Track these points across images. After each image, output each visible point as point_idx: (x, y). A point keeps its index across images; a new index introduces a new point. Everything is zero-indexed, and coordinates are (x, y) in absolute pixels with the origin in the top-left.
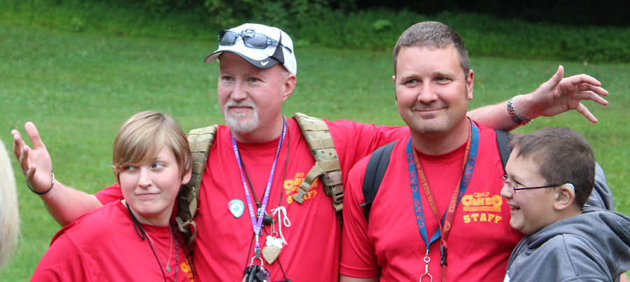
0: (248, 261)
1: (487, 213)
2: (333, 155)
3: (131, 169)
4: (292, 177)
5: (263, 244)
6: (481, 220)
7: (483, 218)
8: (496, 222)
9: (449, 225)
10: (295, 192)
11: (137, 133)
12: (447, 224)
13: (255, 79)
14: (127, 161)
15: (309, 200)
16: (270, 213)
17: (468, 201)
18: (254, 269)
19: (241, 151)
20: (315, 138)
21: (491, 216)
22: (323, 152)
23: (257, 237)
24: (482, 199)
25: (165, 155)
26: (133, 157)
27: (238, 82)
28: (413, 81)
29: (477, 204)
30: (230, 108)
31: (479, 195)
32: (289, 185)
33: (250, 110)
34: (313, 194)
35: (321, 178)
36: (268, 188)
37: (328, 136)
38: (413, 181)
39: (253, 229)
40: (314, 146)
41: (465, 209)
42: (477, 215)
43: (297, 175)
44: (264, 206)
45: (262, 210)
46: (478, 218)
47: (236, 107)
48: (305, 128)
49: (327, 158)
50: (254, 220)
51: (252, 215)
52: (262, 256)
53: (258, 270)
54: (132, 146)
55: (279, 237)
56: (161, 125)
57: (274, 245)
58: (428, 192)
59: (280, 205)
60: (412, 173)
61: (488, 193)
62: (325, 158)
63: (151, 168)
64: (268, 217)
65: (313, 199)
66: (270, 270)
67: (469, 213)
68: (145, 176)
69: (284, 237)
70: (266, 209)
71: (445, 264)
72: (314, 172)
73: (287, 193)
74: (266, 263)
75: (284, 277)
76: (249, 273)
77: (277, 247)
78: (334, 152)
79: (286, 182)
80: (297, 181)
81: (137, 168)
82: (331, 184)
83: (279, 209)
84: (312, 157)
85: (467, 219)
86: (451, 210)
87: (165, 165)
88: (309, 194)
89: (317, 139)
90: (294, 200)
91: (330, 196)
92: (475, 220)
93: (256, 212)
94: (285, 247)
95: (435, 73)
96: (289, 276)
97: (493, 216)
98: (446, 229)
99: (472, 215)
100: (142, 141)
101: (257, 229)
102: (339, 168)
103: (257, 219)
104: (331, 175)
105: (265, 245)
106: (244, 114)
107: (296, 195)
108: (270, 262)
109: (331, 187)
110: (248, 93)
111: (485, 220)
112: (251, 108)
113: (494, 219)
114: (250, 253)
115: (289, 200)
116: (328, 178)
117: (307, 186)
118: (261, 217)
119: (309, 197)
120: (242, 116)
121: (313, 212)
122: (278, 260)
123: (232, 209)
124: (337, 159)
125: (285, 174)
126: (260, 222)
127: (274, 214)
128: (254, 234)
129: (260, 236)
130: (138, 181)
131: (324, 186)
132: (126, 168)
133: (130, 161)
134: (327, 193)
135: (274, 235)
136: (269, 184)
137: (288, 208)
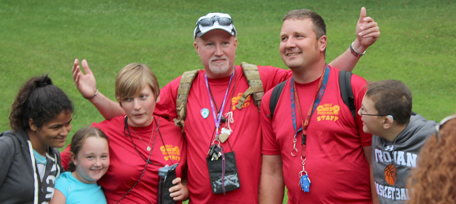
0: (211, 142)
1: (330, 116)
2: (260, 83)
3: (129, 100)
4: (236, 96)
5: (220, 133)
6: (327, 119)
7: (328, 118)
8: (335, 120)
9: (308, 122)
10: (237, 104)
11: (130, 79)
12: (307, 121)
13: (226, 43)
14: (126, 95)
15: (244, 108)
16: (224, 116)
17: (320, 109)
18: (214, 146)
19: (210, 83)
20: (250, 73)
21: (332, 117)
22: (254, 82)
23: (217, 129)
24: (328, 108)
25: (146, 90)
26: (129, 93)
27: (218, 45)
28: (285, 38)
29: (325, 110)
30: (213, 61)
31: (326, 105)
32: (234, 100)
33: (225, 61)
34: (247, 105)
35: (252, 95)
36: (224, 102)
37: (257, 73)
38: (292, 97)
39: (215, 125)
40: (249, 78)
41: (318, 113)
42: (325, 116)
43: (239, 94)
44: (221, 112)
45: (221, 114)
46: (325, 118)
47: (218, 60)
48: (244, 69)
49: (256, 84)
50: (216, 120)
51: (215, 117)
52: (219, 139)
53: (216, 147)
54: (128, 87)
55: (228, 129)
56: (142, 73)
57: (226, 132)
58: (298, 104)
59: (230, 111)
60: (292, 93)
61: (331, 104)
62: (255, 85)
63: (140, 98)
64: (223, 118)
65: (247, 107)
66: (223, 146)
67: (320, 115)
68: (137, 103)
69: (232, 128)
70: (223, 114)
71: (305, 144)
72: (248, 92)
73: (233, 104)
74: (221, 143)
75: (231, 149)
76: (211, 149)
77: (227, 134)
78: (260, 82)
79: (234, 98)
80: (238, 98)
81: (132, 99)
82: (258, 99)
83: (229, 113)
84: (247, 84)
85: (319, 119)
86: (309, 114)
87: (147, 96)
88: (245, 104)
89: (251, 75)
90: (236, 108)
91: (257, 106)
92: (323, 119)
93: (217, 116)
94: (232, 134)
95: (294, 33)
96: (233, 149)
97: (334, 117)
98: (305, 124)
99: (322, 117)
100: (133, 84)
101: (217, 125)
102: (263, 90)
103: (218, 120)
104: (257, 94)
105: (221, 133)
106: (222, 63)
107: (237, 105)
108: (223, 142)
109: (257, 101)
110: (223, 51)
111: (329, 119)
112: (225, 59)
113: (334, 119)
114: (213, 137)
115: (234, 108)
116: (256, 96)
117: (243, 99)
118: (220, 118)
119: (245, 106)
120: (221, 65)
121: (248, 114)
122: (227, 140)
123: (202, 114)
124: (262, 85)
125: (233, 94)
126: (219, 121)
127: (226, 116)
128: (216, 128)
129: (219, 129)
130: (133, 107)
131: (254, 100)
132: (126, 100)
133: (128, 95)
134: (256, 104)
135: (226, 127)
136: (225, 100)
137: (234, 112)
